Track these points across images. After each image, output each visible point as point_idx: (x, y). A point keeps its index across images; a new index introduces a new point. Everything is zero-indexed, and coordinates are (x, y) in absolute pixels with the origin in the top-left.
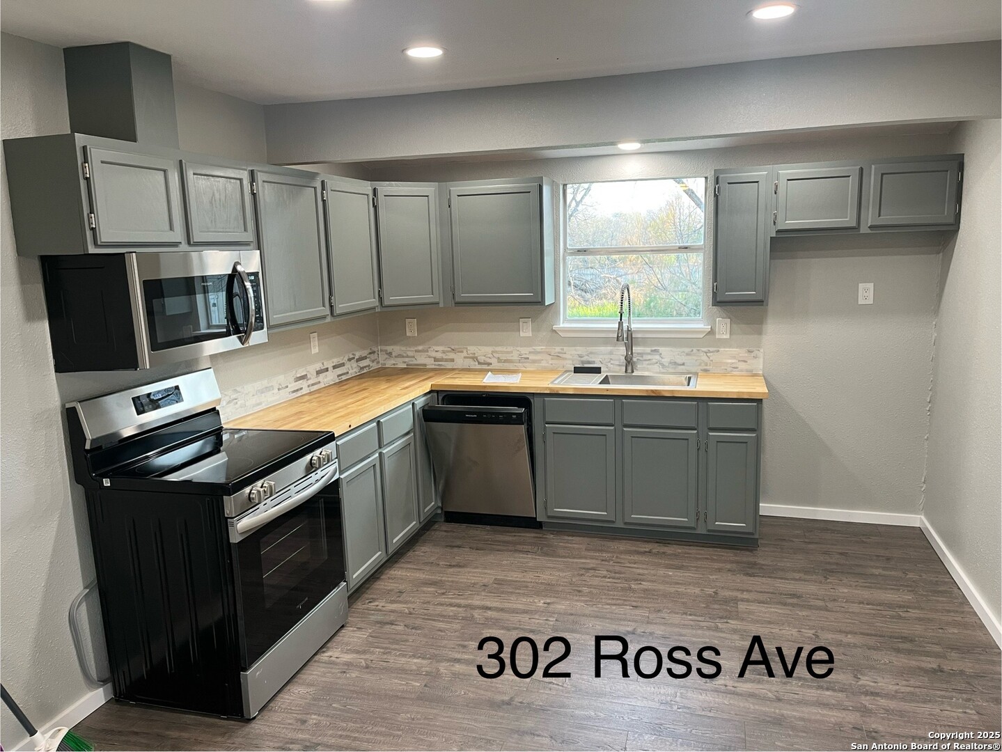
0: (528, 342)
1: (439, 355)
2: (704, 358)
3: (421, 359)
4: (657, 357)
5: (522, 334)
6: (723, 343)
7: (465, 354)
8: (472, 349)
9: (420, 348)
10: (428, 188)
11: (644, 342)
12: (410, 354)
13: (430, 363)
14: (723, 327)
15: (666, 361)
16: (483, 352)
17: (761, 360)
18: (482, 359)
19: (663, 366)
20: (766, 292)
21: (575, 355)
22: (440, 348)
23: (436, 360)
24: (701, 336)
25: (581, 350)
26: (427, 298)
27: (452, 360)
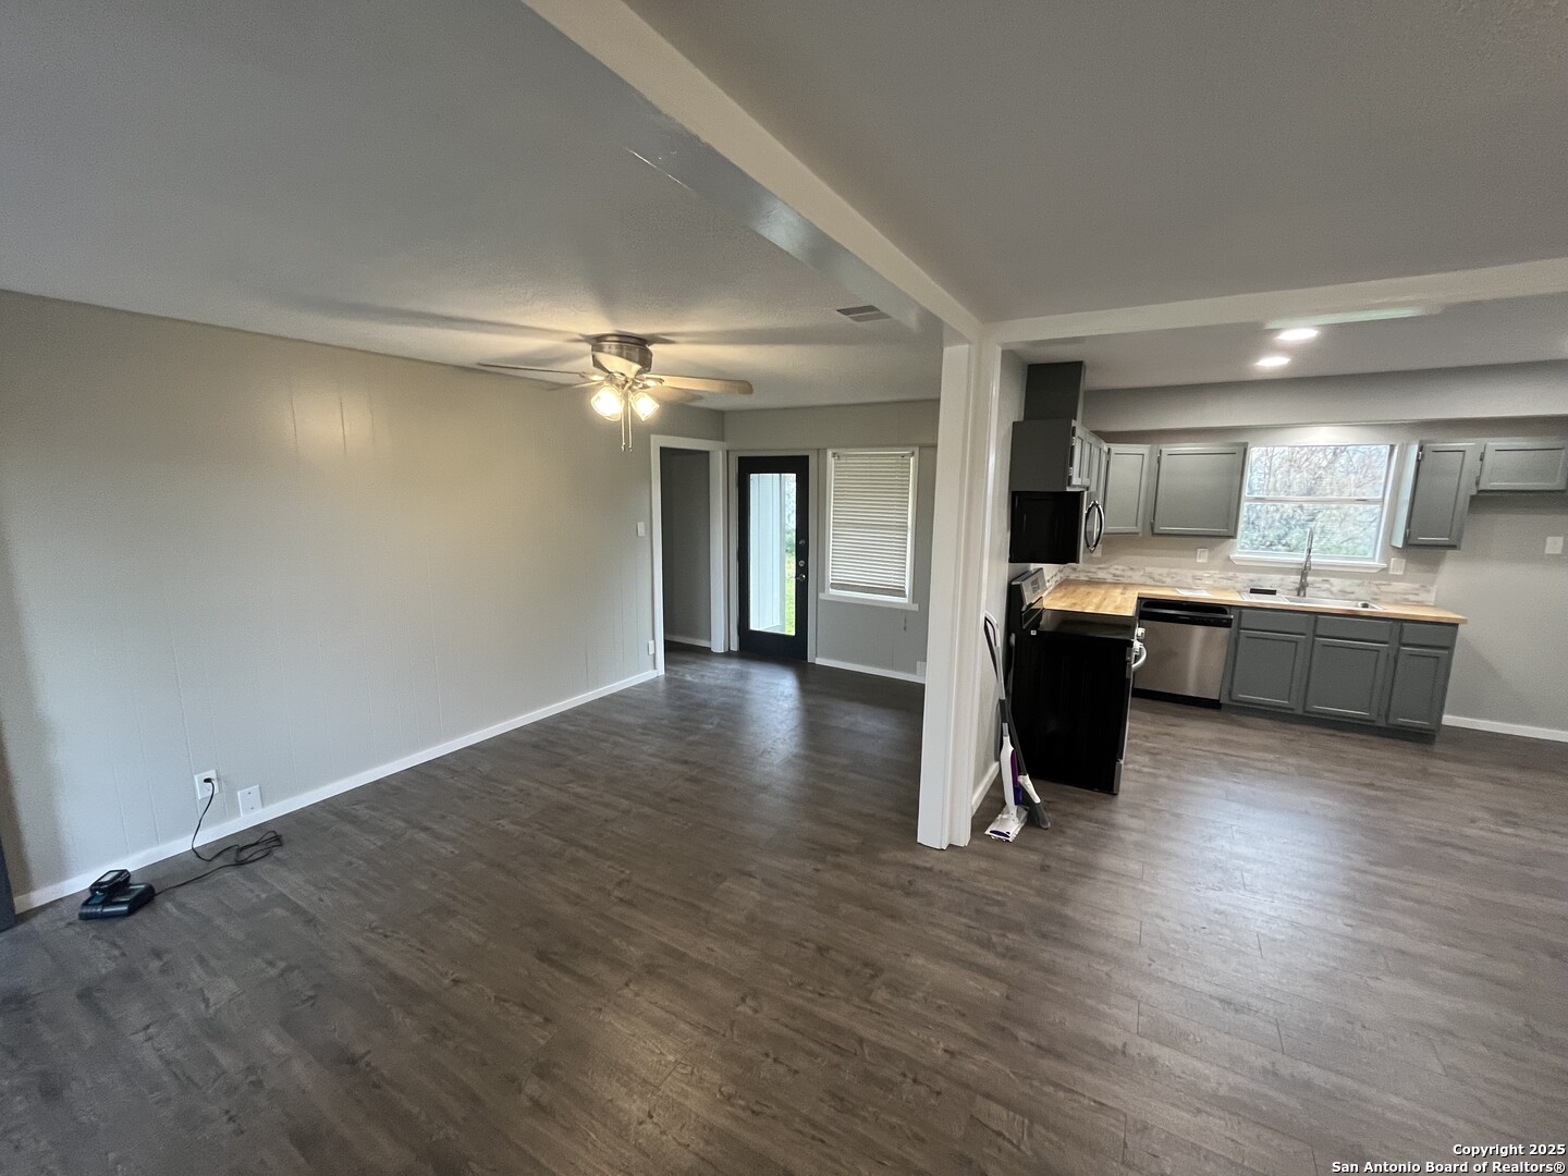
0: (1203, 567)
1: (1118, 572)
2: (1375, 589)
3: (1101, 575)
4: (1328, 586)
5: (1198, 561)
6: (1398, 578)
7: (1142, 573)
8: (1149, 569)
9: (1102, 566)
10: (1143, 449)
11: (1317, 573)
12: (1093, 570)
13: (1109, 578)
14: (1397, 565)
15: (1335, 589)
16: (1157, 571)
17: (1434, 595)
18: (1157, 577)
19: (1331, 592)
20: (1459, 538)
21: (1245, 578)
22: (1120, 567)
23: (1115, 575)
24: (1375, 571)
25: (1252, 576)
26: (1132, 529)
27: (1130, 577)
